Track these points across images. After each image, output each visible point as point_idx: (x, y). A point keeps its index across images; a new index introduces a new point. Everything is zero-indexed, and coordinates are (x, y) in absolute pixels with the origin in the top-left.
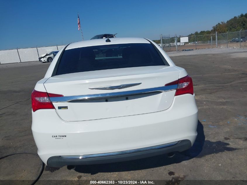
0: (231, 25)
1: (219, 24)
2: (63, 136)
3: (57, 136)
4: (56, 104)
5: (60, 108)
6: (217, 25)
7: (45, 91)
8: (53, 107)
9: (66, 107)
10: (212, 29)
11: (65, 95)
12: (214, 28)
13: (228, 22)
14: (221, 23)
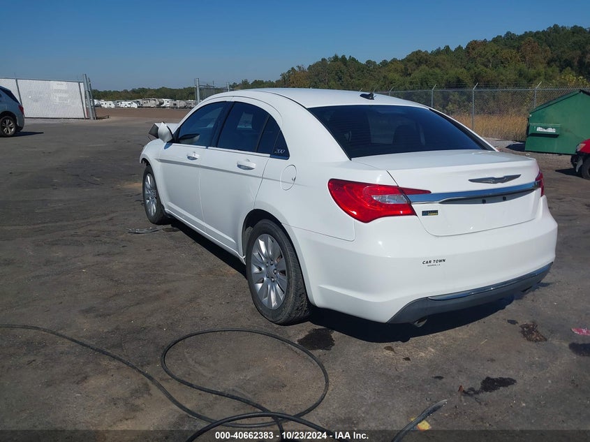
0: (316, 76)
1: (293, 68)
2: (441, 261)
3: (430, 262)
4: (418, 207)
5: (425, 213)
6: (289, 72)
7: (395, 184)
8: (413, 213)
9: (435, 212)
10: (280, 78)
11: (433, 192)
12: (284, 78)
13: (310, 67)
14: (296, 69)
